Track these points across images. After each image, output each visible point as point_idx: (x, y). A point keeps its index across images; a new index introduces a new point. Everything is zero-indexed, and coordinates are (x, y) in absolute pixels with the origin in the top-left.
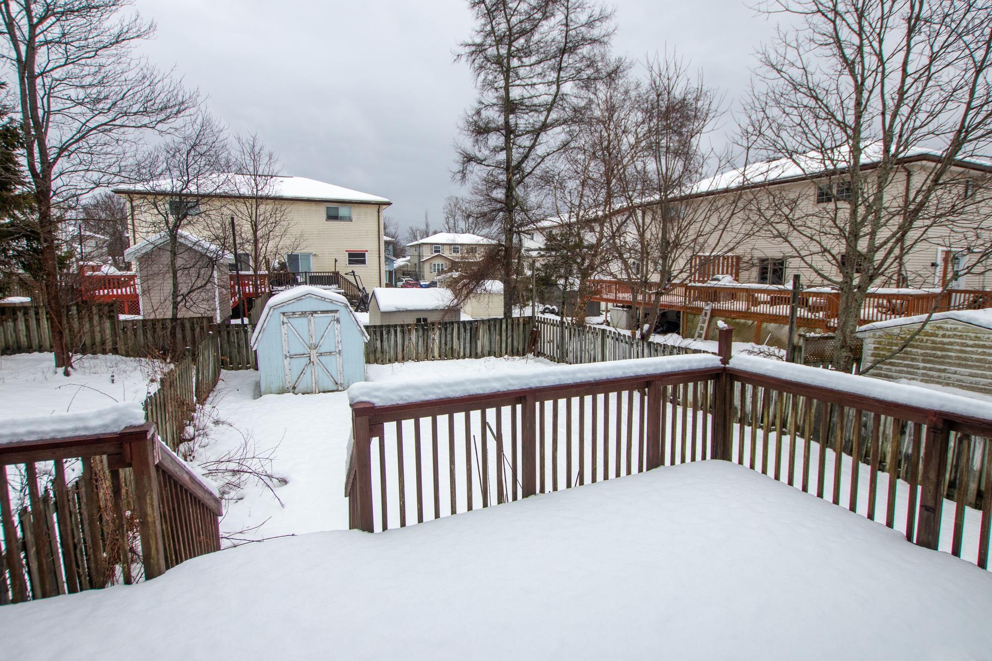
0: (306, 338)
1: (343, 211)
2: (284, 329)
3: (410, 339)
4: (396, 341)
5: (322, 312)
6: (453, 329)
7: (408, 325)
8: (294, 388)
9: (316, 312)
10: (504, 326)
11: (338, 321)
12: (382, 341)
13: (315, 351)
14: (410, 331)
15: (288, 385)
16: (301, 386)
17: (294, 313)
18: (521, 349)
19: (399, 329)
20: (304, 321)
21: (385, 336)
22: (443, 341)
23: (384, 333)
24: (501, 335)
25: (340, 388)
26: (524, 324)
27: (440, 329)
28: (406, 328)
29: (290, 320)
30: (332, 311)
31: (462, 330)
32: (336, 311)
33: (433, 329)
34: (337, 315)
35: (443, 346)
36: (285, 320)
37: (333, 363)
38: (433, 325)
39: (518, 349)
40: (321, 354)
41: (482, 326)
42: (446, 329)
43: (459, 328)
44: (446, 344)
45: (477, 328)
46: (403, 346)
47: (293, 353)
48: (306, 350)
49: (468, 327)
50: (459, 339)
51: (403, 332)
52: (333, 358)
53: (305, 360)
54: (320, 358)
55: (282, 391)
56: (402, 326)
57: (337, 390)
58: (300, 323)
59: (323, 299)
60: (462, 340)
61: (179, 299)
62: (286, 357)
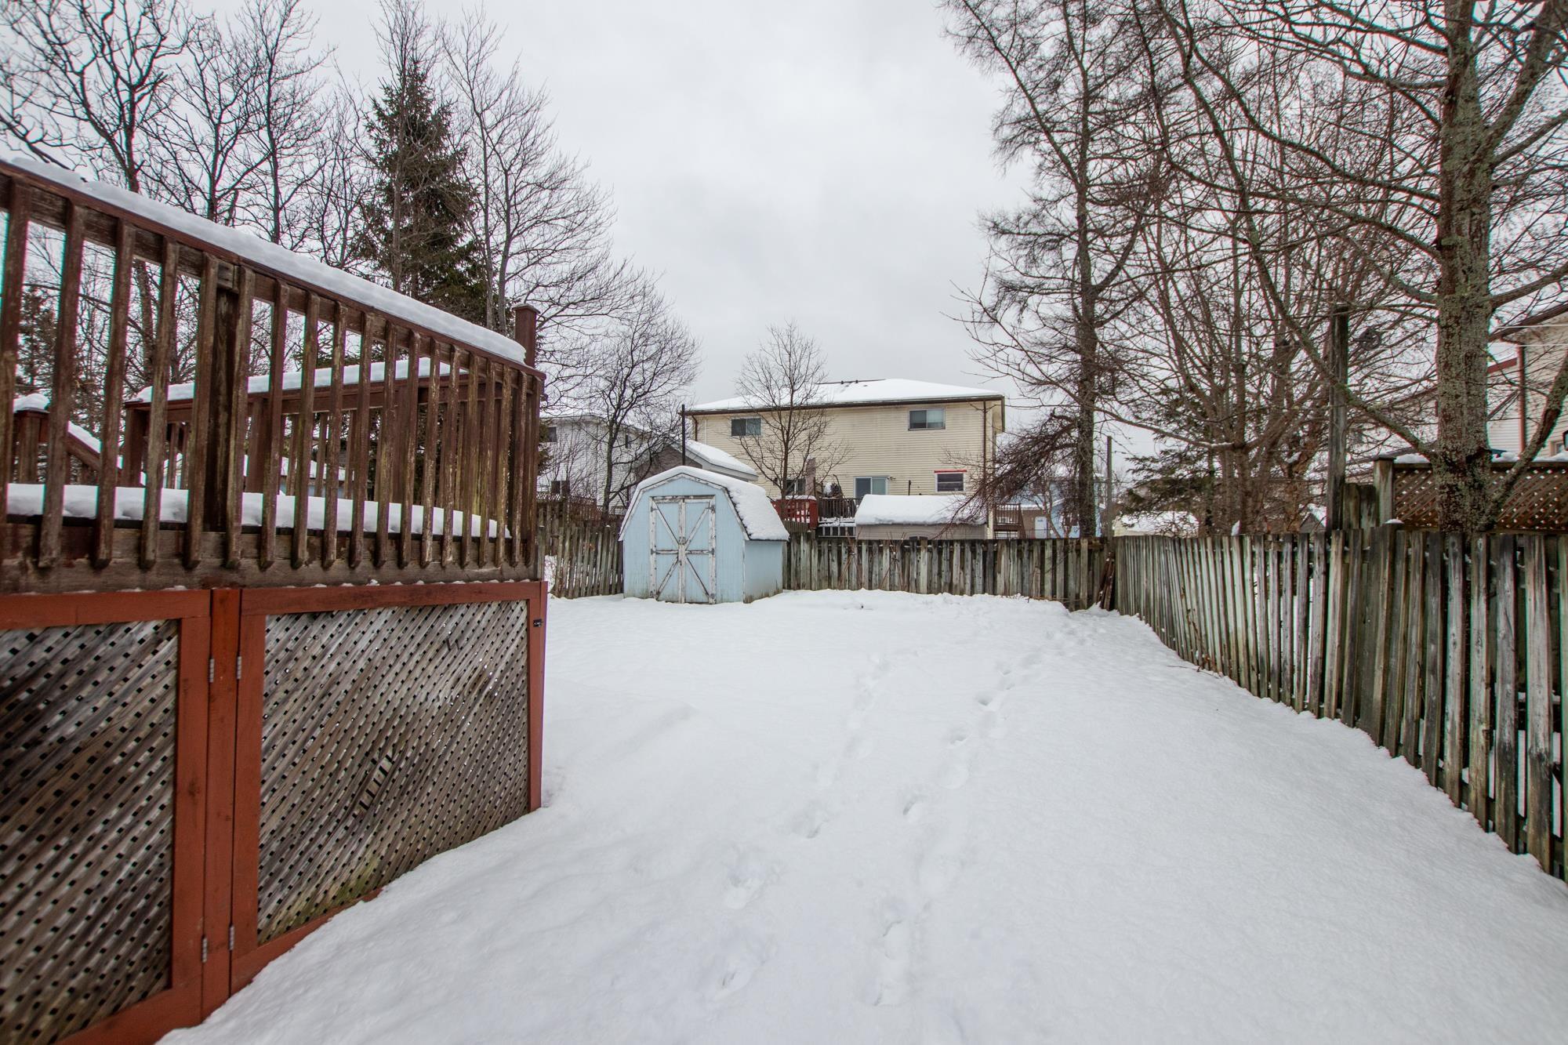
0: (675, 529)
1: (933, 416)
2: (652, 516)
3: (880, 563)
4: (859, 564)
5: (696, 497)
6: (952, 553)
7: (879, 542)
8: (658, 593)
9: (688, 497)
10: (1048, 553)
11: (713, 509)
12: (840, 564)
13: (684, 547)
14: (881, 550)
15: (652, 589)
16: (664, 594)
17: (664, 498)
18: (1084, 595)
19: (864, 547)
20: (674, 507)
21: (844, 556)
22: (935, 570)
23: (843, 551)
24: (1042, 567)
25: (711, 600)
26: (1090, 551)
27: (930, 551)
28: (875, 545)
29: (660, 506)
30: (707, 496)
31: (968, 555)
32: (712, 496)
33: (919, 550)
34: (712, 502)
35: (935, 578)
36: (655, 506)
37: (705, 564)
38: (919, 544)
39: (1077, 596)
40: (691, 552)
41: (1005, 551)
42: (940, 553)
43: (962, 551)
44: (940, 574)
45: (995, 553)
46: (871, 572)
47: (660, 547)
48: (675, 546)
49: (980, 551)
50: (962, 568)
51: (870, 551)
52: (705, 557)
53: (672, 559)
54: (690, 557)
55: (645, 596)
56: (870, 542)
57: (707, 603)
58: (669, 509)
59: (698, 480)
60: (968, 571)
61: (611, 496)
62: (652, 552)
